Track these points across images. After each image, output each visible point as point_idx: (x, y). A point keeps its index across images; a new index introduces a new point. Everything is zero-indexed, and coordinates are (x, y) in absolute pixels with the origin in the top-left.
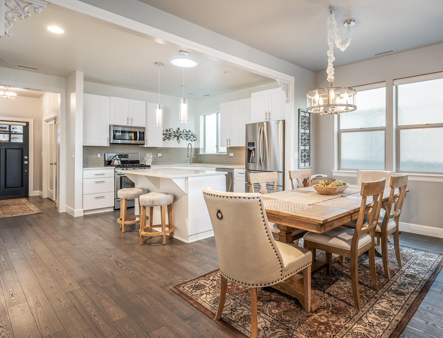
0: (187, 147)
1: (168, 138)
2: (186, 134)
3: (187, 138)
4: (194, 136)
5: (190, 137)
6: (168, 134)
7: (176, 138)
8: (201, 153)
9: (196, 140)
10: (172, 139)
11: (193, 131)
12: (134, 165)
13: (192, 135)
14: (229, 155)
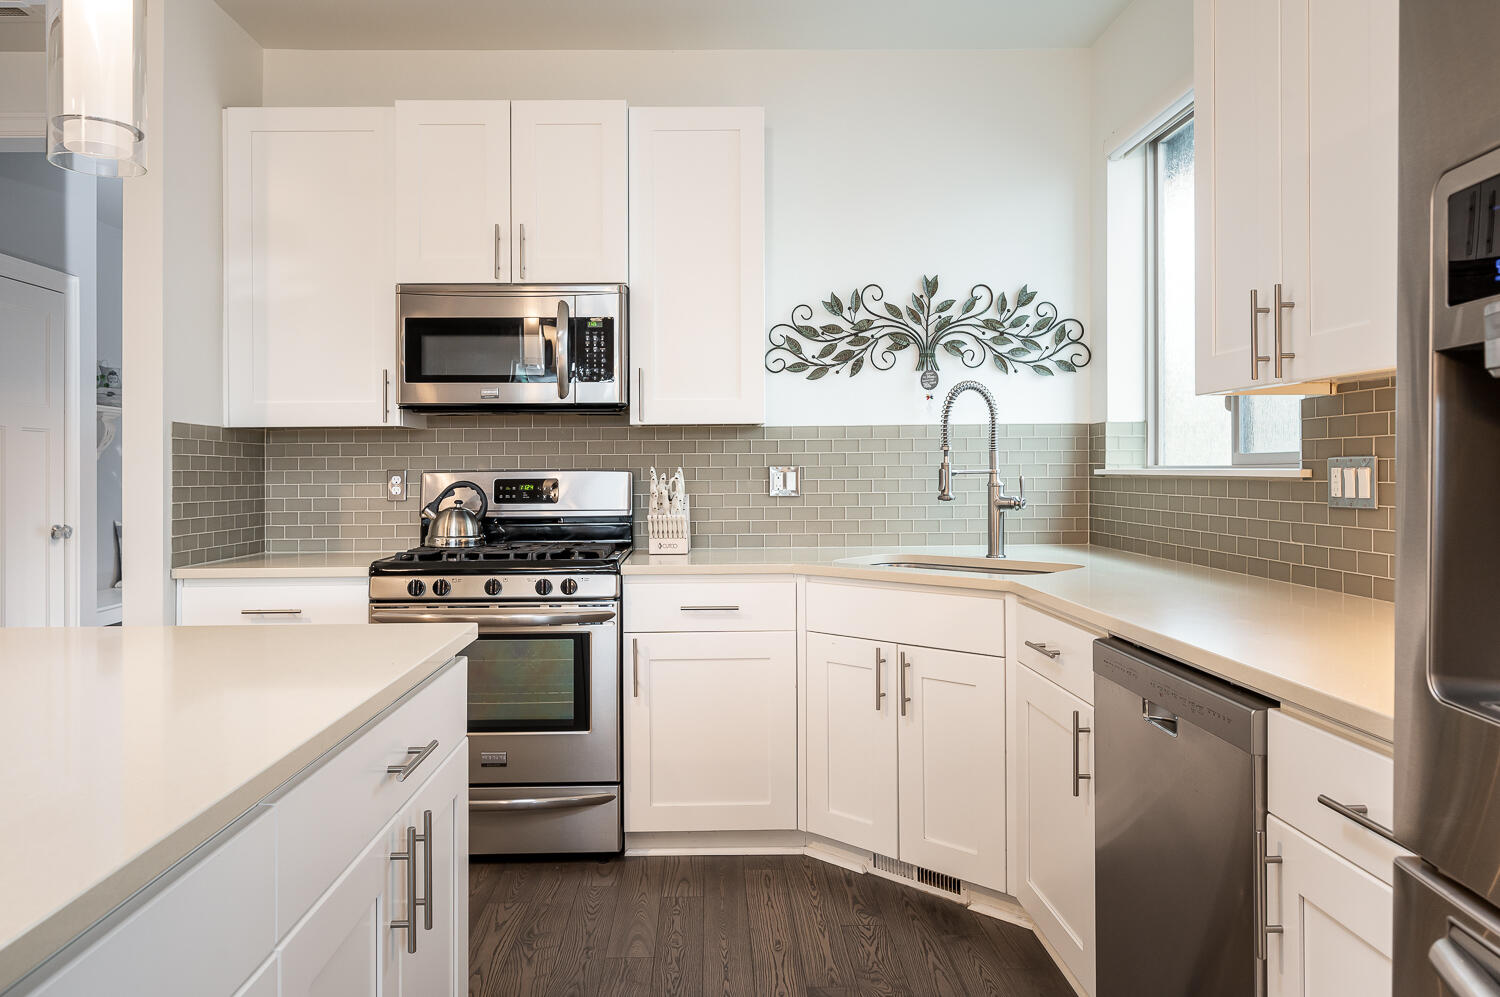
0: (938, 421)
1: (845, 357)
2: (990, 324)
3: (1003, 349)
4: (1061, 335)
5: (1026, 340)
6: (847, 327)
7: (909, 356)
8: (1119, 460)
9: (1078, 361)
10: (881, 364)
11: (1057, 295)
12: (507, 556)
13: (1044, 325)
14: (1326, 487)
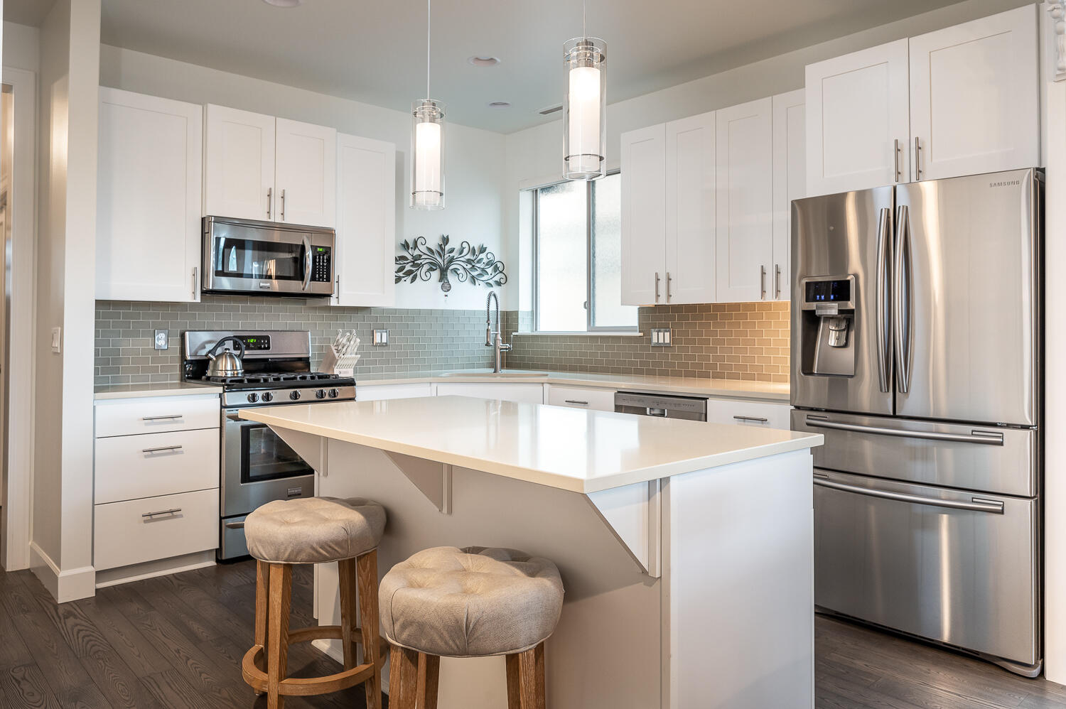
1: (409, 273)
2: (469, 261)
3: (475, 273)
4: (496, 268)
5: (483, 270)
6: (410, 257)
7: (436, 275)
8: (524, 328)
9: (503, 281)
10: (424, 278)
11: (495, 250)
13: (490, 263)
14: (650, 340)
